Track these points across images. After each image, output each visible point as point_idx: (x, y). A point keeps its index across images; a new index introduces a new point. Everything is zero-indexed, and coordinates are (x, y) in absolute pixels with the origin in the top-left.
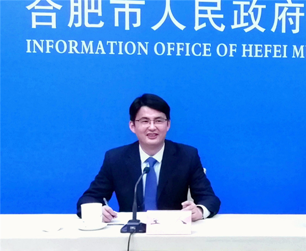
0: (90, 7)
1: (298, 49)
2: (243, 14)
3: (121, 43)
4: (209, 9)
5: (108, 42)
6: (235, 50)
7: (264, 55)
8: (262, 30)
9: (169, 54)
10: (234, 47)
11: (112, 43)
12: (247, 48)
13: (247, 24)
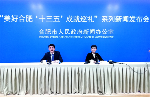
0: (49, 31)
1: (81, 37)
2: (73, 32)
4: (67, 31)
5: (51, 36)
7: (76, 38)
9: (61, 38)
12: (73, 37)
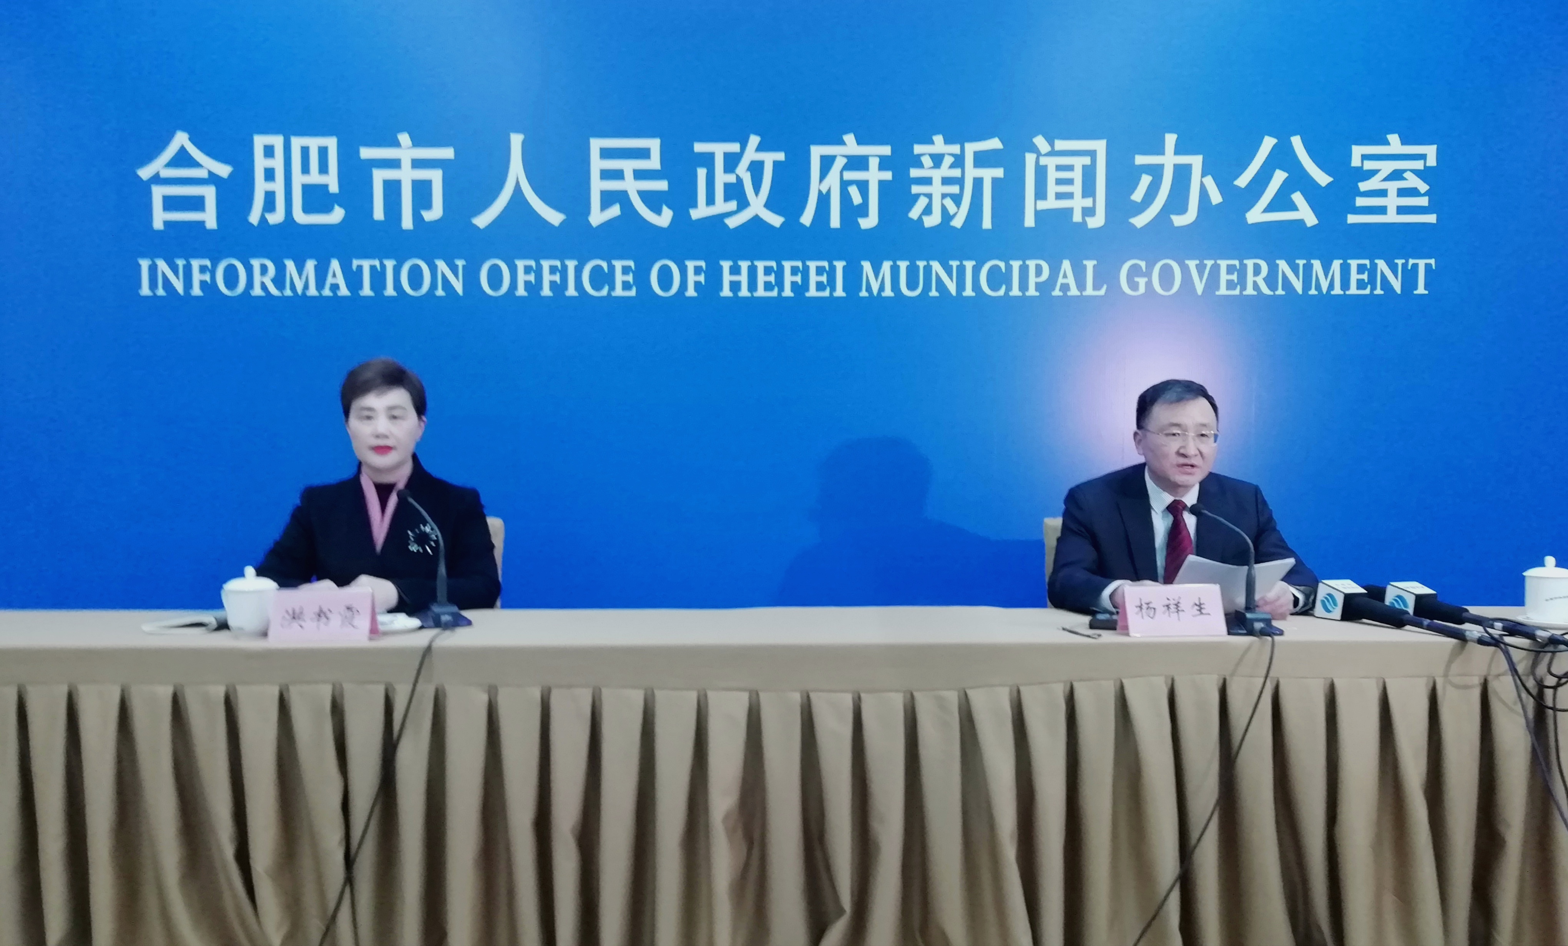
0: (306, 169)
1: (877, 271)
2: (722, 178)
3: (390, 264)
4: (628, 166)
5: (355, 263)
6: (702, 278)
7: (781, 289)
8: (775, 220)
9: (521, 291)
10: (698, 270)
11: (366, 264)
12: (735, 270)
13: (733, 205)
